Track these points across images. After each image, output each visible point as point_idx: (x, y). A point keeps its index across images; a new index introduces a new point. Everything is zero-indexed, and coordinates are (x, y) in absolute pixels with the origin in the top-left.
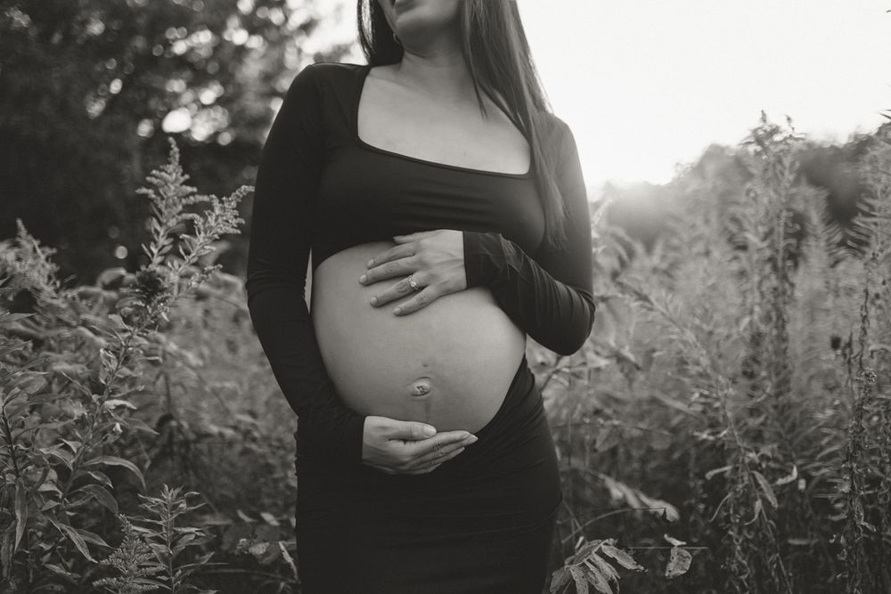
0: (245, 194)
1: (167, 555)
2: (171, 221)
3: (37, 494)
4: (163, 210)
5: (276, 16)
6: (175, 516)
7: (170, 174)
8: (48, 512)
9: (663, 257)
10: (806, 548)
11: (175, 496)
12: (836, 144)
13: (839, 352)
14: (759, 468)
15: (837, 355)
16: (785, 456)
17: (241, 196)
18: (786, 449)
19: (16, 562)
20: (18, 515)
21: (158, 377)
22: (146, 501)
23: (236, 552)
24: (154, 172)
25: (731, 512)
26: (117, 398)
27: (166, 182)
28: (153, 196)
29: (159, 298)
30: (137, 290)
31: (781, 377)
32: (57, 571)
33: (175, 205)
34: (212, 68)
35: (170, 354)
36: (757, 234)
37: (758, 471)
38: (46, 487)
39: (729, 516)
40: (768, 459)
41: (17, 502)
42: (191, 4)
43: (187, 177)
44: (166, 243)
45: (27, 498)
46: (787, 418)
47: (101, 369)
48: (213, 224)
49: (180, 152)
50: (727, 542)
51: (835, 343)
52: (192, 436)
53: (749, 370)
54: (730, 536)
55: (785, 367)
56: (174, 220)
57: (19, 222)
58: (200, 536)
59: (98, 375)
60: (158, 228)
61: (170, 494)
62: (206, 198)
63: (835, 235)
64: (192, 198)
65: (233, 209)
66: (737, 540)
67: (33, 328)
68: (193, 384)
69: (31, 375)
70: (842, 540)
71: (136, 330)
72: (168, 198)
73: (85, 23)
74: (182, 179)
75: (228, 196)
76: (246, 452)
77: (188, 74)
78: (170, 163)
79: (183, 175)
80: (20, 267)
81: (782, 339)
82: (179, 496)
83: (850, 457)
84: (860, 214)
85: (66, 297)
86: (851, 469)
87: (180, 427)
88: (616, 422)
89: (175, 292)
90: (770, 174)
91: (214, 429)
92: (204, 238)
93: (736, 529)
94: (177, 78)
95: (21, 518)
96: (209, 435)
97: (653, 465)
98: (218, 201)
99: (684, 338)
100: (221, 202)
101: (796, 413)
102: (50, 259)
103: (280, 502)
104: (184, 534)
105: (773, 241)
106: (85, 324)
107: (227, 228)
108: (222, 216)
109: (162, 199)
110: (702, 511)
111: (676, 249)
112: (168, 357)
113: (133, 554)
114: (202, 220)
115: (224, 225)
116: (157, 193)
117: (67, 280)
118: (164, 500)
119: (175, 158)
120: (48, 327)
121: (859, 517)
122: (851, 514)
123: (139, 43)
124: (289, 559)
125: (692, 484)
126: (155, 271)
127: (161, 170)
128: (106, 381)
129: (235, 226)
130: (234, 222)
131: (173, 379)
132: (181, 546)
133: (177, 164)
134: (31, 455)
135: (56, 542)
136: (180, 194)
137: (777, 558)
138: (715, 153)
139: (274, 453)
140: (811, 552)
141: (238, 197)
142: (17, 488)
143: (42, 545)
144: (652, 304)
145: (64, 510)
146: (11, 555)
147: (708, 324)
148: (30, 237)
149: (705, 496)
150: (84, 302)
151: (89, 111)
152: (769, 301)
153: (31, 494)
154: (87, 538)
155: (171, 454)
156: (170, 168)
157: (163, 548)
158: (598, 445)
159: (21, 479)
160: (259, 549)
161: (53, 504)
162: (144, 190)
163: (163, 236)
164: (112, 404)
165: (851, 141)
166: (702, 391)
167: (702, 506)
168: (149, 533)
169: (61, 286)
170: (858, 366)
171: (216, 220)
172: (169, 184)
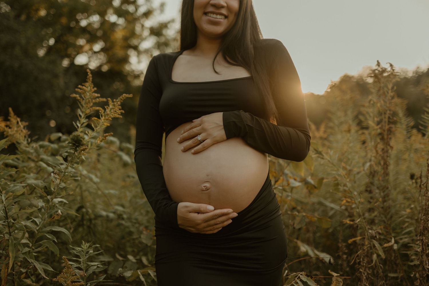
0: (125, 98)
1: (83, 276)
2: (87, 110)
3: (19, 244)
4: (84, 105)
5: (131, 8)
6: (87, 257)
7: (87, 87)
8: (25, 253)
9: (325, 132)
10: (396, 278)
11: (88, 247)
12: (407, 76)
13: (414, 181)
14: (376, 238)
15: (413, 183)
16: (387, 232)
17: (123, 99)
18: (387, 229)
19: (9, 278)
20: (11, 254)
21: (77, 187)
22: (74, 249)
23: (117, 275)
24: (79, 86)
25: (361, 260)
26: (59, 198)
27: (85, 91)
28: (79, 98)
29: (82, 148)
30: (70, 145)
31: (385, 193)
32: (29, 283)
33: (89, 102)
34: (99, 33)
35: (83, 176)
36: (373, 121)
37: (375, 239)
38: (24, 241)
39: (360, 262)
40: (379, 234)
41: (10, 248)
42: (89, 2)
43: (95, 89)
44: (85, 121)
45: (15, 247)
46: (388, 213)
47: (52, 183)
48: (109, 112)
49: (92, 77)
50: (359, 275)
51: (412, 177)
52: (92, 216)
53: (369, 189)
54: (361, 272)
55: (387, 188)
56: (89, 110)
57: (10, 109)
58: (100, 267)
59: (50, 186)
60: (81, 114)
61: (85, 246)
62: (105, 100)
63: (411, 122)
64: (98, 99)
65: (119, 105)
66: (364, 274)
67: (16, 162)
68: (94, 191)
69: (18, 185)
70: (417, 275)
71: (70, 164)
72: (86, 99)
73: (37, 10)
74: (93, 90)
75: (117, 99)
76: (119, 225)
77: (87, 36)
78: (87, 82)
79: (93, 88)
80: (11, 131)
81: (386, 174)
82: (90, 246)
83: (422, 234)
84: (425, 113)
85: (33, 147)
86: (422, 240)
87: (87, 212)
88: (304, 214)
89: (89, 146)
90: (381, 92)
91: (104, 213)
92: (104, 120)
93: (364, 268)
94: (82, 38)
95: (12, 256)
96: (101, 216)
97: (318, 235)
98: (111, 101)
99: (339, 173)
100: (113, 102)
101: (393, 211)
102: (26, 128)
103: (136, 250)
104: (92, 266)
105: (382, 126)
106: (42, 160)
107: (116, 115)
108: (113, 109)
109: (83, 99)
110: (345, 259)
111: (331, 128)
112: (83, 177)
113: (69, 276)
114: (103, 111)
115: (114, 113)
116: (81, 97)
117: (34, 139)
118: (83, 249)
119: (90, 80)
120: (23, 161)
121: (426, 264)
122: (422, 262)
123: (64, 20)
124: (143, 279)
125: (340, 245)
126: (79, 135)
127: (83, 85)
128: (54, 189)
129: (120, 114)
130: (119, 112)
131: (84, 188)
132: (90, 271)
133: (90, 82)
134: (17, 225)
135: (28, 268)
136: (92, 97)
137: (384, 283)
138: (346, 79)
139: (133, 226)
140: (399, 280)
141: (121, 99)
142: (10, 241)
143: (22, 270)
144: (323, 156)
145: (32, 253)
146: (6, 274)
147: (350, 166)
148: (15, 117)
149: (346, 251)
150: (42, 149)
151: (39, 53)
152: (380, 155)
153: (17, 245)
154: (44, 267)
155: (83, 225)
156: (87, 84)
157: (81, 273)
158: (295, 226)
159: (12, 237)
160: (128, 274)
161: (27, 249)
162: (74, 95)
163: (83, 118)
164: (56, 200)
165: (414, 75)
166: (347, 199)
167: (345, 256)
168: (75, 265)
169: (31, 141)
170: (425, 188)
171: (110, 111)
172: (87, 92)
